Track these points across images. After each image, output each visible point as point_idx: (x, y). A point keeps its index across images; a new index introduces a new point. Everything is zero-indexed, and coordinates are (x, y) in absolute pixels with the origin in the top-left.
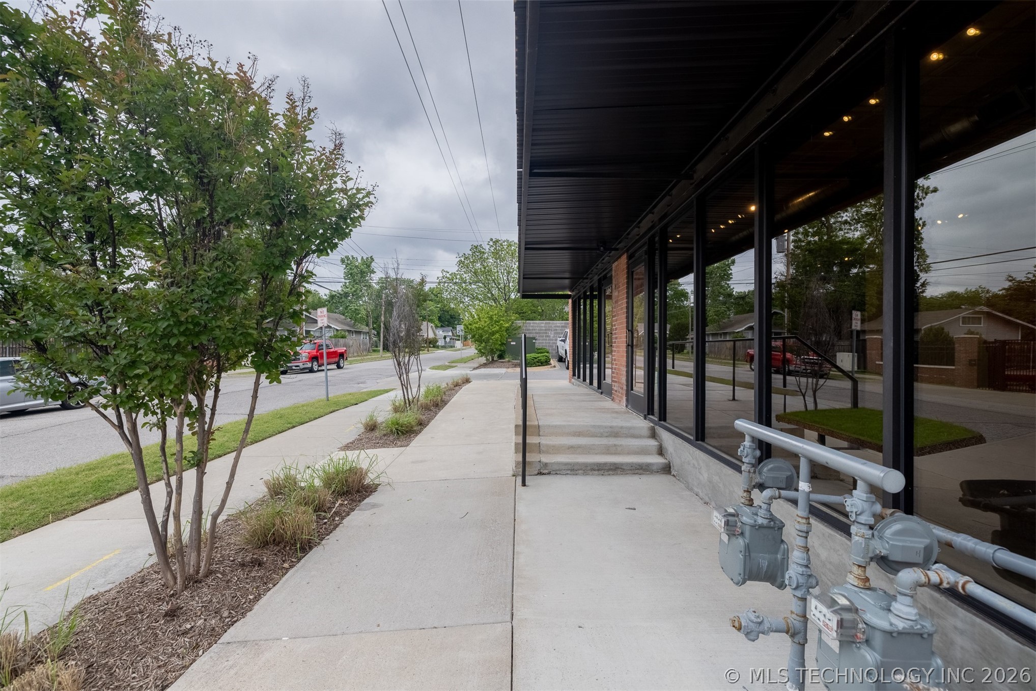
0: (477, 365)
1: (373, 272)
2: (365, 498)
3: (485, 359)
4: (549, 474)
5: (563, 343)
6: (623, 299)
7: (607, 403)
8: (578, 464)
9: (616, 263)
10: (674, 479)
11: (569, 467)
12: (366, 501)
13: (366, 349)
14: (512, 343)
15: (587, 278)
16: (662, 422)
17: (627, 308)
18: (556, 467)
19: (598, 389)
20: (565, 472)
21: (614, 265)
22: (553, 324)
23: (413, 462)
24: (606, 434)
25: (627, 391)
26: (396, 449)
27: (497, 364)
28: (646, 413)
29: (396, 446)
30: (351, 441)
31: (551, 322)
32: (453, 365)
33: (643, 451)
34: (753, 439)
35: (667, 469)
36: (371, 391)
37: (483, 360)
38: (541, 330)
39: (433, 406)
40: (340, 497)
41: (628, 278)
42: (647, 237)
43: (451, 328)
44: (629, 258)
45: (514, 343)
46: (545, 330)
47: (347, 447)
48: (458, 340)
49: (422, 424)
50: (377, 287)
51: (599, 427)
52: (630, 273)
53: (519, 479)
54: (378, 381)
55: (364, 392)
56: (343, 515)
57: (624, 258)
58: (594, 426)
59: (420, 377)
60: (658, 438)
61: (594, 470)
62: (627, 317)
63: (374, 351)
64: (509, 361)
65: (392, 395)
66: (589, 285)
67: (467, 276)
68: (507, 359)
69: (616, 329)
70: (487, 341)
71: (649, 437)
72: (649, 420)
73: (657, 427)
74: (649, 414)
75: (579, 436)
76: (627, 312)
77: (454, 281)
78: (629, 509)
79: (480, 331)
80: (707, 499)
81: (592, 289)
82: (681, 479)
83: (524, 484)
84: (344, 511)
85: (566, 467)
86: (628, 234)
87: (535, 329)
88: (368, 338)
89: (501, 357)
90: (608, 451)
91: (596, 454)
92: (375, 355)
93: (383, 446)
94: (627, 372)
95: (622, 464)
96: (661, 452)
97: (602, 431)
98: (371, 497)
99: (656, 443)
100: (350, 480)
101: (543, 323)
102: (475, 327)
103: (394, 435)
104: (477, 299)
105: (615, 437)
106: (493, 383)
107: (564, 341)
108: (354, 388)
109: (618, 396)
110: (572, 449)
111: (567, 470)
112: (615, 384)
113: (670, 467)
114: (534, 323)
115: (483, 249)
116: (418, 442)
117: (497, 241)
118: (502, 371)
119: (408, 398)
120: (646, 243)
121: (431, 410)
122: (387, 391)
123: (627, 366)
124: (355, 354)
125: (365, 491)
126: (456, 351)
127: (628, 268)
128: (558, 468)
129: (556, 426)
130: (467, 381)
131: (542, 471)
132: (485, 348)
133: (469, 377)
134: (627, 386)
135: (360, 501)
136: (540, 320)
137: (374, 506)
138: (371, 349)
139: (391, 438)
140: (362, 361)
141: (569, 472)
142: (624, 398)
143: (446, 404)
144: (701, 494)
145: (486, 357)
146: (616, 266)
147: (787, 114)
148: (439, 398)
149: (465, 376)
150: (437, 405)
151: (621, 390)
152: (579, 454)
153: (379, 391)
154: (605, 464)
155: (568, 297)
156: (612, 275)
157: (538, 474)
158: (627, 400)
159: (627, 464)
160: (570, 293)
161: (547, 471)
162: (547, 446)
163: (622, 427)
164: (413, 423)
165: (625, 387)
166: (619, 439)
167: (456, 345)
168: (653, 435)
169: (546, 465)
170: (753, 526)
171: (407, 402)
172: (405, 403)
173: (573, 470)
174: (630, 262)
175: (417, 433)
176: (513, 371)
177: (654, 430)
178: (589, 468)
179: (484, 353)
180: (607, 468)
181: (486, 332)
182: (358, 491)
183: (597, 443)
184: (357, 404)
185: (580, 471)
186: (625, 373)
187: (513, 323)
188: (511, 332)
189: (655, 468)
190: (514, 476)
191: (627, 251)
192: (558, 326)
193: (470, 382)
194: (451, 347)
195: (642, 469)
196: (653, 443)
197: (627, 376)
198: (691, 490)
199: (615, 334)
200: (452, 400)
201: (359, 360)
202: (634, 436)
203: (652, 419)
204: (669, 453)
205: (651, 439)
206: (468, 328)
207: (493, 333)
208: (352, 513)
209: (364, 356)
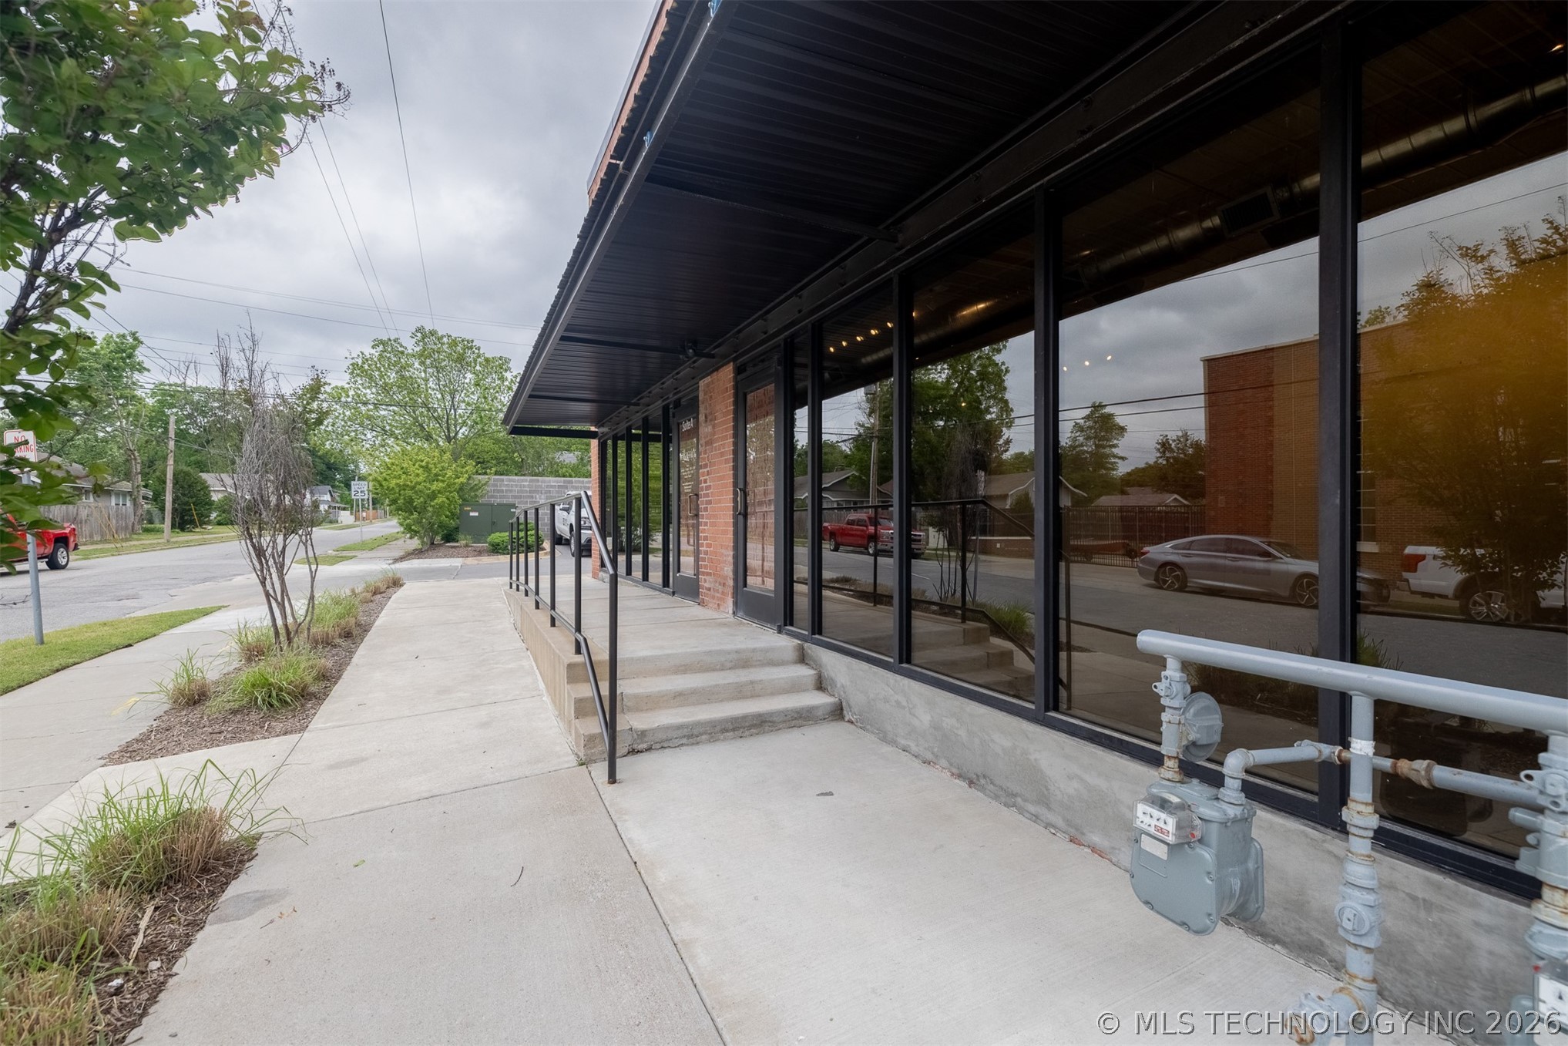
0: (402, 553)
1: (141, 368)
2: (227, 884)
3: (419, 542)
4: (649, 749)
5: (565, 513)
6: (725, 438)
7: (691, 610)
8: (698, 724)
9: (708, 380)
10: (852, 726)
11: (685, 732)
12: (234, 889)
13: (126, 528)
14: (472, 514)
15: (638, 405)
16: (817, 636)
17: (735, 452)
18: (660, 736)
19: (664, 586)
20: (677, 742)
21: (702, 383)
22: (543, 482)
23: (331, 767)
24: (729, 665)
25: (736, 588)
26: (276, 740)
27: (442, 550)
28: (781, 622)
29: (270, 733)
30: (135, 735)
31: (540, 478)
32: (345, 554)
33: (794, 688)
34: (1186, 665)
35: (838, 713)
36: (162, 615)
37: (415, 543)
38: (522, 491)
39: (340, 636)
40: (146, 897)
41: (736, 403)
42: (782, 336)
43: (329, 487)
44: (739, 370)
45: (477, 514)
46: (530, 492)
47: (131, 752)
48: (344, 509)
49: (328, 678)
50: (150, 401)
51: (719, 652)
52: (741, 395)
53: (601, 770)
54: (171, 592)
55: (145, 618)
56: (171, 948)
57: (727, 373)
58: (710, 653)
59: (313, 579)
60: (811, 663)
61: (727, 731)
62: (735, 468)
63: (147, 530)
64: (467, 546)
65: (227, 620)
66: (637, 418)
67: (370, 394)
68: (463, 542)
69: (708, 488)
70: (422, 510)
71: (796, 662)
72: (787, 634)
73: (806, 645)
74: (785, 625)
75: (685, 672)
76: (735, 460)
77: (343, 399)
78: (822, 794)
79: (409, 493)
80: (929, 756)
81: (646, 424)
82: (868, 727)
83: (612, 779)
84: (172, 936)
85: (680, 733)
86: (739, 331)
87: (511, 491)
88: (128, 504)
89: (449, 538)
90: (741, 693)
91: (722, 701)
92: (149, 539)
93: (235, 737)
94: (735, 557)
95: (771, 714)
96: (821, 685)
97: (723, 659)
98: (242, 876)
99: (812, 672)
100: (181, 846)
101: (526, 481)
102: (397, 484)
103: (259, 708)
104: (392, 434)
105: (744, 667)
106: (449, 585)
107: (567, 510)
108: (110, 611)
109: (713, 597)
110: (681, 698)
111: (681, 738)
112: (707, 578)
113: (842, 709)
114: (510, 480)
115: (401, 346)
116: (327, 717)
117: (433, 333)
118: (457, 562)
119: (286, 626)
120: (780, 345)
121: (335, 646)
122: (206, 613)
123: (736, 548)
124: (97, 538)
125: (224, 865)
126: (342, 528)
127: (736, 387)
128: (665, 737)
129: (644, 659)
130: (396, 583)
131: (635, 746)
132: (419, 522)
133: (398, 575)
134: (736, 580)
135: (213, 895)
136: (516, 475)
137: (262, 900)
138: (137, 527)
139: (254, 716)
140: (118, 552)
141: (684, 741)
142: (730, 601)
143: (366, 631)
144: (914, 748)
145: (421, 538)
146: (708, 385)
147: (1108, 143)
148: (352, 621)
149: (390, 575)
150: (347, 635)
151: (720, 588)
152: (694, 704)
153: (186, 613)
154: (745, 717)
155: (593, 435)
156: (698, 397)
157: (629, 753)
158: (736, 604)
159: (779, 712)
160: (593, 429)
161: (645, 746)
162: (636, 697)
163: (754, 650)
164: (308, 679)
165: (731, 583)
166: (752, 670)
167: (339, 520)
168: (802, 658)
169: (643, 734)
170: (1224, 824)
171: (282, 631)
172: (277, 633)
173: (692, 736)
174: (739, 377)
175: (319, 698)
176: (476, 562)
177: (803, 649)
178: (718, 728)
179: (416, 532)
180: (747, 724)
181: (419, 493)
182: (205, 870)
183: (721, 682)
184: (130, 645)
185: (704, 737)
186: (730, 559)
187: (469, 479)
188: (467, 494)
189: (820, 713)
190: (582, 764)
191: (734, 360)
192: (552, 486)
193: (402, 585)
194: (331, 522)
195: (801, 718)
196: (805, 672)
197: (736, 564)
198: (893, 743)
199: (707, 495)
200: (377, 623)
201: (108, 550)
202: (773, 663)
203: (792, 631)
204: (838, 685)
205: (799, 665)
206: (381, 485)
207: (433, 496)
208: (200, 936)
209: (122, 540)
